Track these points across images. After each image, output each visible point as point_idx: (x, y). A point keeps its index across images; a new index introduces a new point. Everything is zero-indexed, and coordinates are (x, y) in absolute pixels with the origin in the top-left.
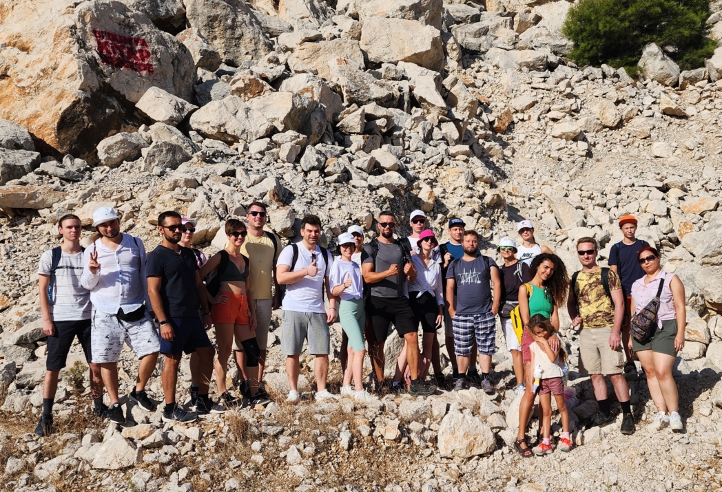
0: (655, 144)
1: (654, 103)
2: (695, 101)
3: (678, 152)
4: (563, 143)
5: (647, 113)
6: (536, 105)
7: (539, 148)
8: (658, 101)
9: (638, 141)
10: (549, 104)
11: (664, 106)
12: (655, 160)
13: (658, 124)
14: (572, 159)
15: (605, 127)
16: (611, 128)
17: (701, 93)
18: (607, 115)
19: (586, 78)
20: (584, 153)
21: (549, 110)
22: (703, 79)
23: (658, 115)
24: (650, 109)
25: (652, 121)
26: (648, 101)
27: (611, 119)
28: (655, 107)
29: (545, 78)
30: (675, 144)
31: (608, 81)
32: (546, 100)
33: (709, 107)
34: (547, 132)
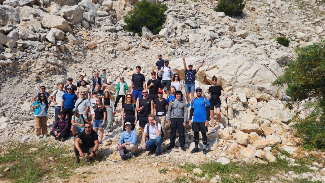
0: (135, 56)
1: (139, 44)
2: (153, 44)
3: (141, 58)
4: (107, 53)
5: (136, 46)
6: (104, 42)
7: (101, 54)
8: (140, 43)
9: (132, 54)
10: (108, 42)
11: (142, 45)
12: (134, 60)
13: (138, 50)
14: (109, 58)
15: (124, 50)
16: (126, 50)
17: (155, 42)
18: (125, 46)
19: (125, 35)
20: (113, 57)
21: (108, 44)
22: (157, 38)
23: (140, 47)
24: (138, 45)
25: (137, 49)
26: (138, 43)
27: (125, 48)
28: (139, 45)
29: (109, 34)
30: (140, 56)
31: (130, 37)
32: (107, 41)
33: (155, 46)
34: (105, 50)
